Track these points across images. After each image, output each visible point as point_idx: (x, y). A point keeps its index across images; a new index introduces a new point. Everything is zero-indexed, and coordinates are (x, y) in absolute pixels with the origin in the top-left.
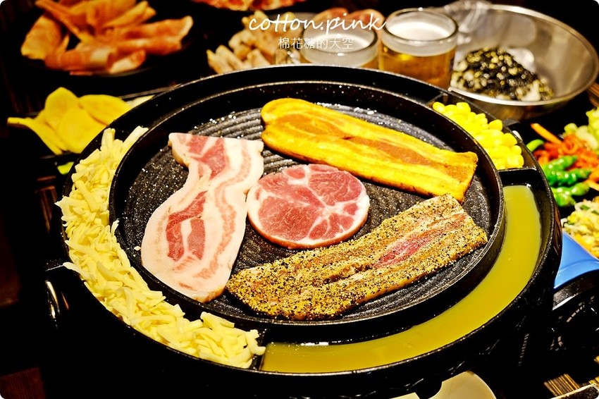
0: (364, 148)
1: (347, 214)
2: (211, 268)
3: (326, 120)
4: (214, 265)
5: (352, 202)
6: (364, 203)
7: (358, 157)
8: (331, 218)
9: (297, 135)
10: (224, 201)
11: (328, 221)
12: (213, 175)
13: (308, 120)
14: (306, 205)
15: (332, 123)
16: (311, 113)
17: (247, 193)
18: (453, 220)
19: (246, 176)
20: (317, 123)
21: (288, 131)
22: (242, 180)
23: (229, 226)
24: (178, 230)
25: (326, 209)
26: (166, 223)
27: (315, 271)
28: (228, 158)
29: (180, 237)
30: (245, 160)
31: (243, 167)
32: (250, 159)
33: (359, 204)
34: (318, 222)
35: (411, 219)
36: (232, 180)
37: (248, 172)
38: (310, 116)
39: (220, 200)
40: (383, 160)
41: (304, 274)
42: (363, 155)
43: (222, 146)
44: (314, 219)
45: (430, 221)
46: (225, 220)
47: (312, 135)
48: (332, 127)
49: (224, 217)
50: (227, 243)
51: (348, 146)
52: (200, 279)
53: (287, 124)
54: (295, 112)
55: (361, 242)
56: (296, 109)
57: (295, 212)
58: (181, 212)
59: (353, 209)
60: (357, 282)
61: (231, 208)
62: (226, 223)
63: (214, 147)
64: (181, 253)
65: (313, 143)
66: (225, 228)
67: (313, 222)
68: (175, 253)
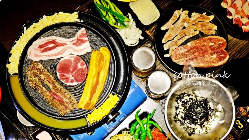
0: (96, 79)
1: (70, 81)
2: (39, 56)
3: (104, 66)
4: (41, 56)
5: (75, 81)
6: (75, 83)
7: (92, 78)
8: (68, 77)
9: (96, 60)
10: (65, 50)
11: (66, 77)
12: (74, 44)
13: (103, 61)
14: (71, 70)
15: (103, 67)
16: (106, 61)
17: (71, 54)
18: (68, 107)
19: (77, 52)
20: (102, 64)
21: (97, 57)
22: (75, 52)
23: (57, 54)
24: (49, 44)
25: (71, 75)
26: (51, 40)
27: (45, 79)
28: (81, 45)
29: (47, 45)
30: (83, 50)
31: (80, 50)
32: (84, 51)
33: (74, 83)
34: (65, 74)
35: (69, 96)
36: (74, 49)
37: (79, 52)
38: (104, 61)
39: (65, 49)
40: (91, 85)
41: (43, 77)
42: (93, 79)
43: (85, 42)
44: (66, 73)
45: (67, 101)
46: (58, 53)
47: (97, 64)
48: (102, 69)
49: (59, 52)
50: (50, 56)
51: (95, 74)
52: (34, 55)
53: (100, 56)
54: (105, 56)
55: (59, 87)
56: (106, 56)
57: (68, 68)
58: (56, 42)
59: (72, 81)
60: (42, 89)
61: (64, 52)
62: (57, 53)
63: (84, 40)
64: (41, 48)
65: (94, 65)
66: (55, 54)
67: (65, 73)
68: (41, 47)
